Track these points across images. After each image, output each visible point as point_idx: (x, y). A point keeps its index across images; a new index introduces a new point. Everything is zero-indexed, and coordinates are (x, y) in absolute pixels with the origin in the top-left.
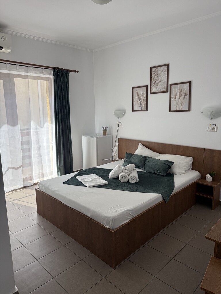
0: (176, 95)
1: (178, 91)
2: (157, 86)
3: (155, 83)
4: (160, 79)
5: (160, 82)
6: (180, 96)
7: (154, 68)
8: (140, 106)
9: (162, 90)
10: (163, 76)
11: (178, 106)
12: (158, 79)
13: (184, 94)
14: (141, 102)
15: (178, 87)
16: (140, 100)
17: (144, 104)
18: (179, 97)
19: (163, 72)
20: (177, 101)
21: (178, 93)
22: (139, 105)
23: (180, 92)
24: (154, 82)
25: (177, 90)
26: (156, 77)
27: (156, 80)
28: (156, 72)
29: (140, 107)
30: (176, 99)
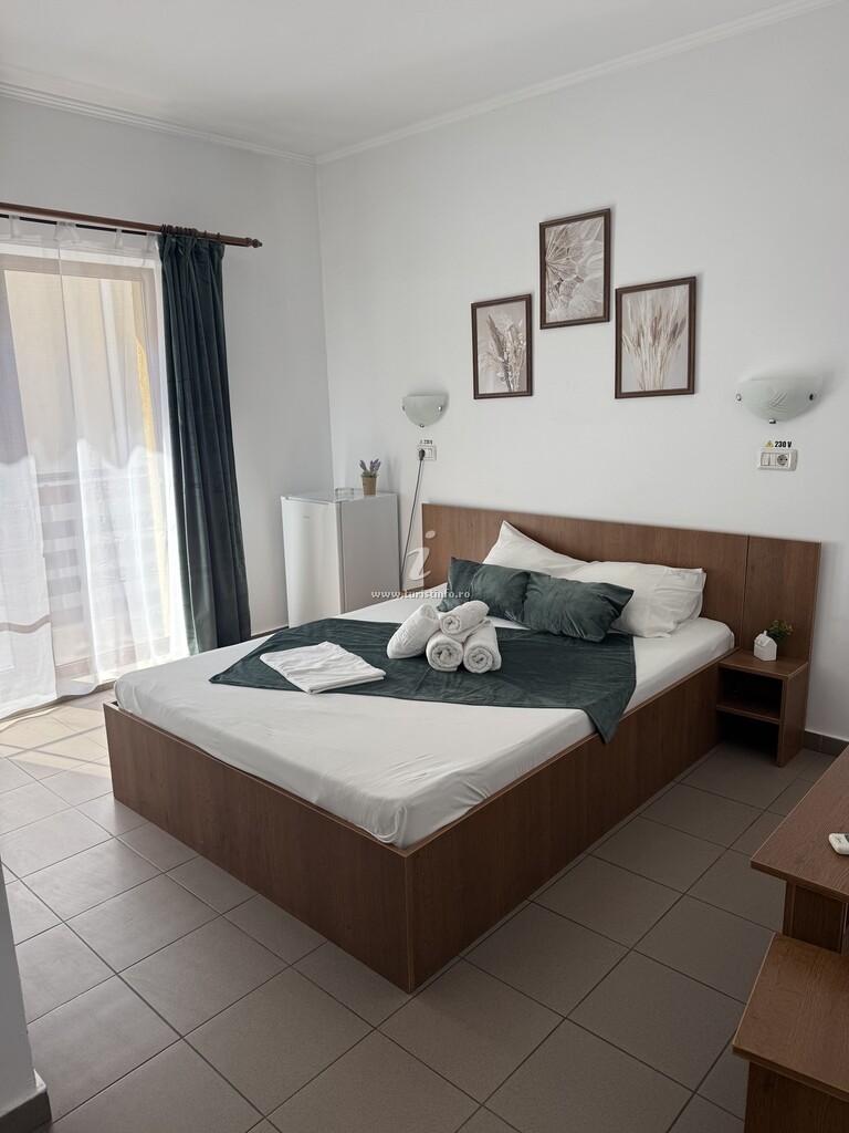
0: (640, 333)
1: (649, 316)
2: (569, 296)
3: (559, 284)
4: (577, 271)
5: (579, 280)
6: (656, 336)
7: (555, 228)
8: (502, 379)
9: (588, 312)
10: (590, 256)
11: (647, 375)
12: (572, 271)
13: (670, 329)
14: (506, 362)
15: (649, 298)
16: (502, 355)
17: (518, 369)
18: (650, 339)
19: (589, 242)
20: (645, 356)
21: (649, 322)
22: (501, 374)
23: (656, 320)
24: (556, 283)
25: (643, 310)
26: (564, 260)
27: (565, 273)
28: (561, 244)
29: (505, 383)
30: (639, 345)
